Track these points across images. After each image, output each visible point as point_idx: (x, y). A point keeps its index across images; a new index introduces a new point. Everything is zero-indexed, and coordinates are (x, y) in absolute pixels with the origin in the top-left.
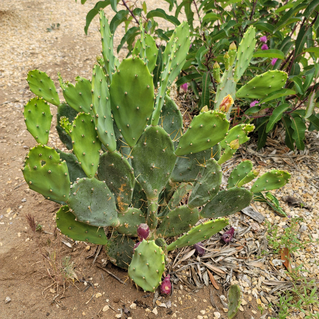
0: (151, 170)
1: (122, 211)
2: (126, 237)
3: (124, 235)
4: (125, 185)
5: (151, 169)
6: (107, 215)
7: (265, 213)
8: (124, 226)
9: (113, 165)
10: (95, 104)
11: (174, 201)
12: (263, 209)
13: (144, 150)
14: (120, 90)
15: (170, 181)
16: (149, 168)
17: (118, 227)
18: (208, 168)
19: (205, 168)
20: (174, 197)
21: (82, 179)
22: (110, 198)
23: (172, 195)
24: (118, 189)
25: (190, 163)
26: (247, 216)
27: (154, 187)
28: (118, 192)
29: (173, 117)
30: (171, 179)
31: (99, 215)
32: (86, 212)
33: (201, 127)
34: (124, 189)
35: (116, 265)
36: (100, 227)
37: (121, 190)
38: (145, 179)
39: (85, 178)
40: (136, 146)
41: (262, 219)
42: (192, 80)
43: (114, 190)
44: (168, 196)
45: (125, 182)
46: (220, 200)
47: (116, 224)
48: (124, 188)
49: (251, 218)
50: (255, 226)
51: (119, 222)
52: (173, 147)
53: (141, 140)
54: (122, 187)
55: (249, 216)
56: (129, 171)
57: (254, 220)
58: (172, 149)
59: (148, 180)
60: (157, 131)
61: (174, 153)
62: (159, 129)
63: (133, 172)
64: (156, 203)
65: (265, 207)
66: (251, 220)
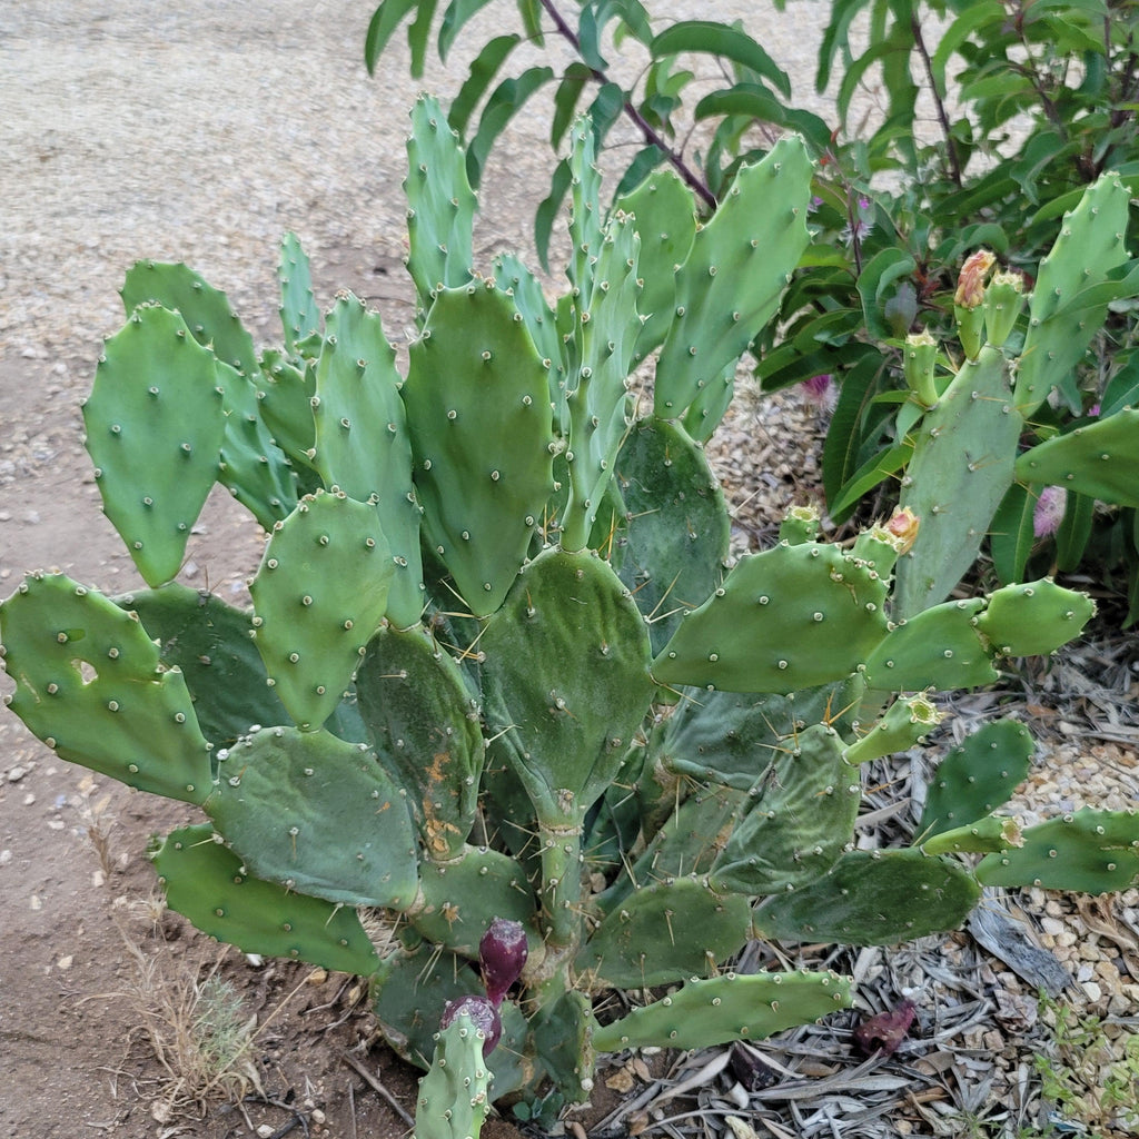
0: (552, 716)
1: (438, 856)
2: (447, 956)
3: (439, 947)
4: (447, 760)
5: (552, 711)
6: (369, 866)
7: (1077, 956)
8: (441, 915)
9: (404, 674)
10: (324, 450)
11: (667, 847)
12: (1074, 938)
13: (528, 635)
14: (437, 403)
15: (659, 766)
16: (545, 706)
17: (414, 916)
20: (666, 831)
22: (387, 806)
23: (665, 822)
24: (424, 771)
26: (992, 955)
27: (562, 782)
28: (425, 779)
30: (664, 761)
31: (334, 859)
32: (284, 846)
34: (442, 773)
35: (408, 1057)
36: (340, 905)
37: (435, 774)
38: (530, 744)
40: (496, 616)
41: (1058, 982)
43: (411, 774)
44: (649, 824)
45: (449, 746)
47: (409, 901)
48: (445, 770)
49: (1008, 969)
51: (421, 895)
52: (647, 644)
53: (518, 596)
54: (436, 763)
55: (999, 960)
56: (464, 709)
57: (1020, 980)
58: (640, 651)
59: (540, 749)
60: (580, 573)
62: (587, 566)
63: (475, 716)
64: (569, 849)
65: (1082, 933)
66: (1008, 978)
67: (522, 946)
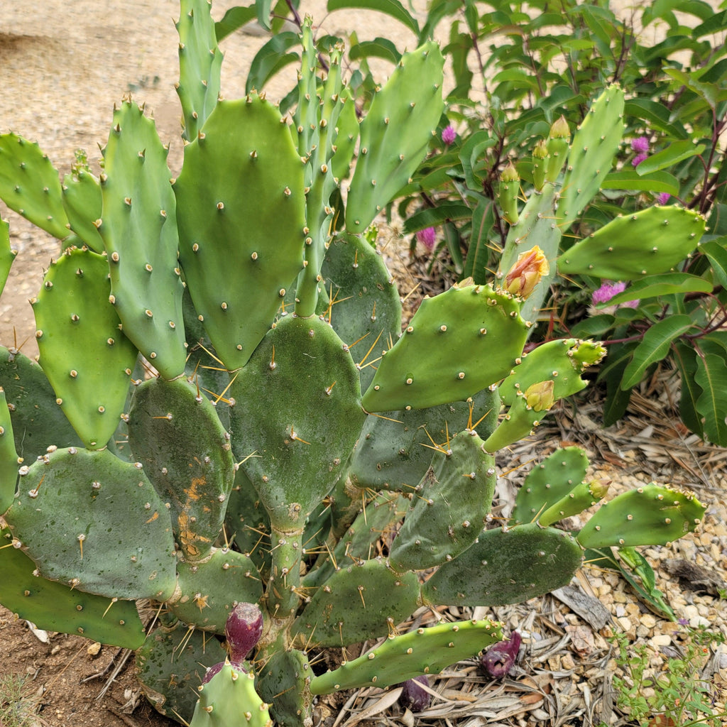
0: (286, 446)
1: (191, 558)
2: (198, 632)
3: (192, 628)
4: (202, 482)
5: (286, 442)
6: (140, 566)
7: (612, 600)
8: (194, 602)
9: (169, 416)
10: (109, 220)
11: (355, 540)
12: (609, 588)
13: (269, 384)
14: (205, 196)
15: (348, 482)
16: (280, 439)
17: (174, 604)
18: (455, 457)
19: (448, 457)
20: (354, 528)
21: (64, 451)
22: (156, 516)
23: (352, 524)
24: (183, 492)
25: (408, 436)
26: (561, 603)
27: (292, 496)
28: (183, 499)
29: (376, 303)
30: (352, 477)
31: (115, 563)
32: (69, 552)
33: (441, 333)
34: (198, 494)
35: (164, 713)
36: (115, 600)
37: (192, 494)
38: (267, 469)
39: (73, 450)
40: (245, 370)
41: (603, 617)
42: (448, 221)
43: (170, 491)
44: (340, 525)
45: (204, 472)
46: (485, 558)
47: (169, 593)
48: (201, 490)
49: (571, 612)
50: (584, 639)
51: (178, 588)
52: (359, 385)
53: (262, 352)
54: (194, 486)
55: (566, 606)
56: (218, 442)
57: (580, 619)
58: (352, 391)
59: (275, 473)
60: (312, 333)
61: (358, 402)
62: (317, 327)
63: (228, 446)
64: (296, 545)
65: (613, 584)
66: (572, 618)
67: (259, 623)
